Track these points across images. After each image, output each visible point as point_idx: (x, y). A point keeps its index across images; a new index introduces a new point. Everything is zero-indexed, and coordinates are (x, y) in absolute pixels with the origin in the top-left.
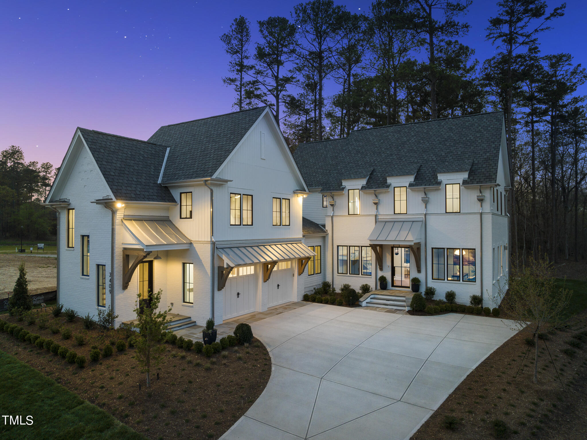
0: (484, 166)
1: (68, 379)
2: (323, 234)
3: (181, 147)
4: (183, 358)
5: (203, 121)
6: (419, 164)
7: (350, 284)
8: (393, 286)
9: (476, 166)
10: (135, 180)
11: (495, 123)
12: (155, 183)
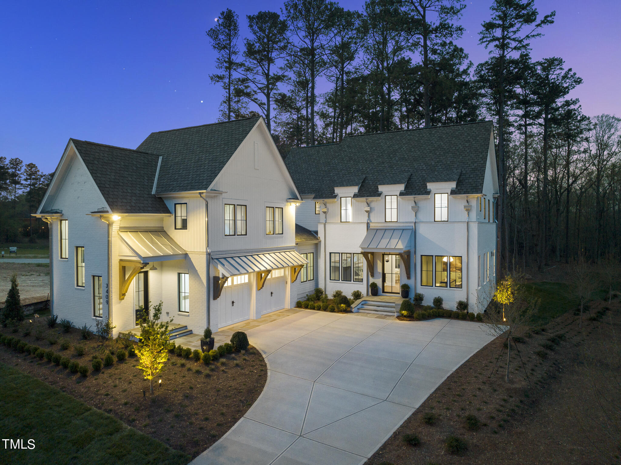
0: (472, 176)
1: (72, 388)
2: (316, 242)
3: (174, 157)
4: (183, 365)
5: (195, 129)
6: (409, 173)
7: (342, 291)
8: (383, 292)
9: (464, 177)
10: (130, 191)
11: (484, 133)
12: (149, 194)
